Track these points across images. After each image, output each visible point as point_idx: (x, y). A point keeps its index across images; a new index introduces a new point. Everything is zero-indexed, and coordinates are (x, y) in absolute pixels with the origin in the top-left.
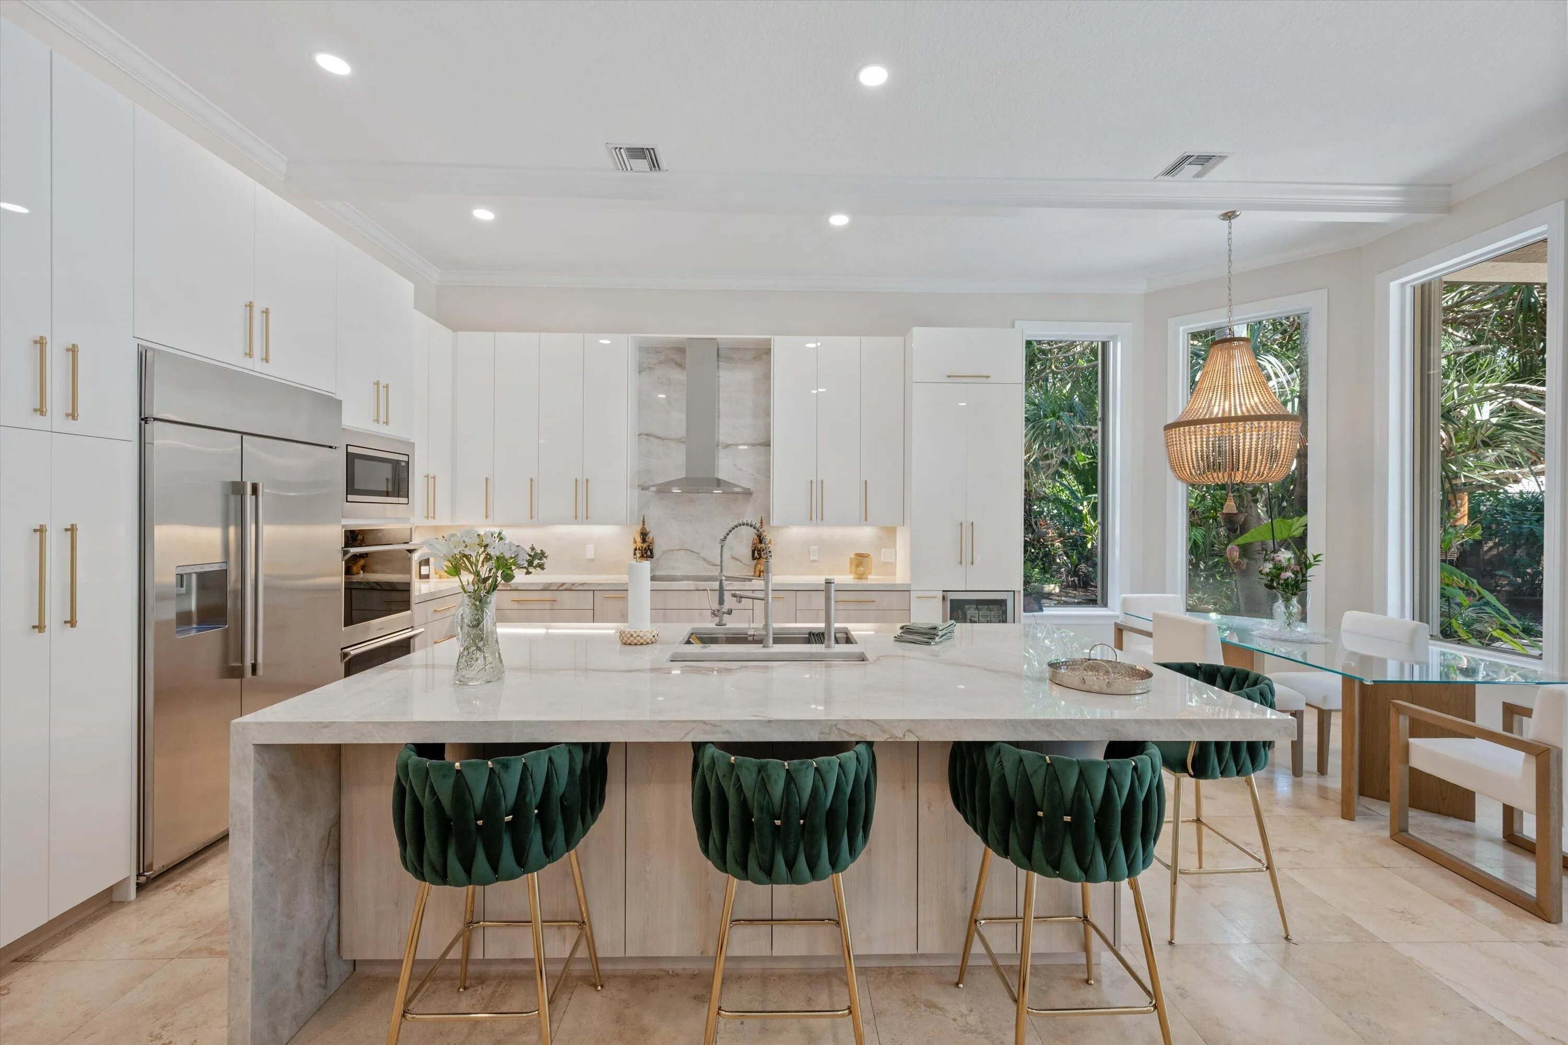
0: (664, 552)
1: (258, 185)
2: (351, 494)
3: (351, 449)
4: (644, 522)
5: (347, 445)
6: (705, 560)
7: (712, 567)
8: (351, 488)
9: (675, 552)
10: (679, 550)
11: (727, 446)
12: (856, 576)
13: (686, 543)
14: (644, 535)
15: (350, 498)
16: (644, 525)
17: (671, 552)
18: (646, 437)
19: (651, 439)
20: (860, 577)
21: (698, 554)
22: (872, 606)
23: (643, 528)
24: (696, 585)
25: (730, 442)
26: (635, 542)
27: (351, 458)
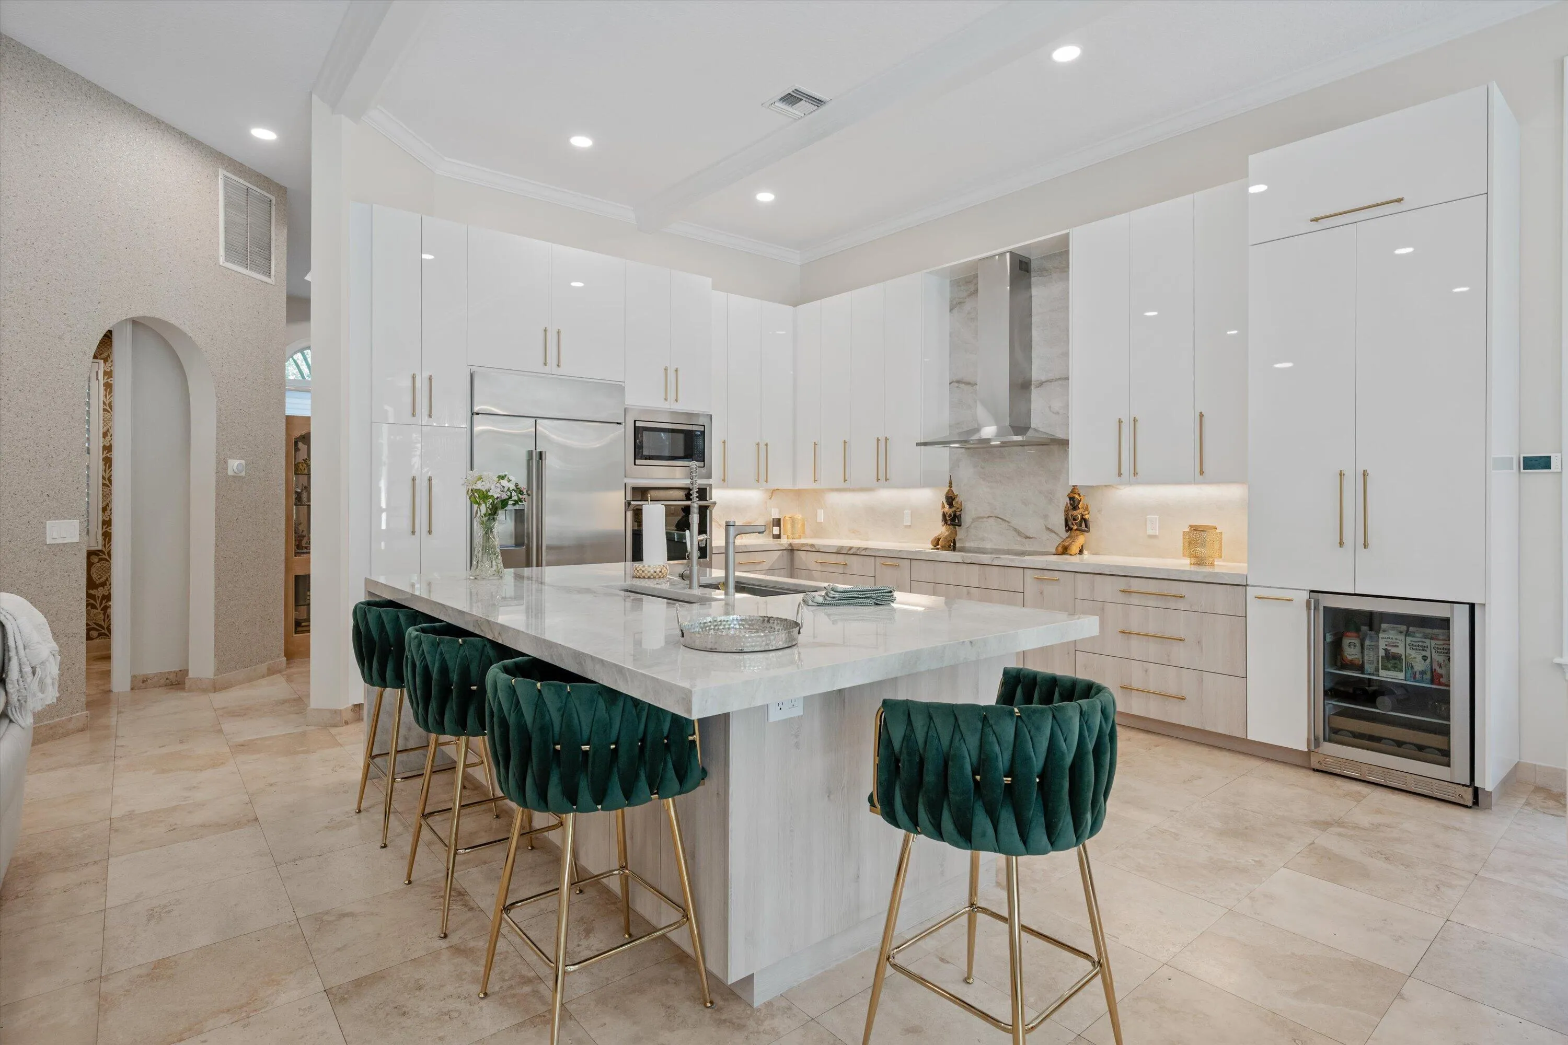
0: (974, 520)
1: (554, 245)
2: (638, 459)
3: (638, 424)
4: (951, 483)
5: (635, 421)
6: (1015, 530)
7: (1024, 540)
8: (639, 453)
9: (985, 519)
10: (988, 517)
11: (1041, 384)
12: (1194, 561)
13: (995, 509)
14: (950, 499)
15: (638, 462)
16: (951, 487)
17: (980, 520)
18: (956, 385)
19: (962, 386)
20: (1200, 562)
21: (1008, 522)
22: (1181, 605)
23: (950, 491)
24: (963, 556)
25: (1043, 378)
26: (943, 507)
27: (638, 431)
